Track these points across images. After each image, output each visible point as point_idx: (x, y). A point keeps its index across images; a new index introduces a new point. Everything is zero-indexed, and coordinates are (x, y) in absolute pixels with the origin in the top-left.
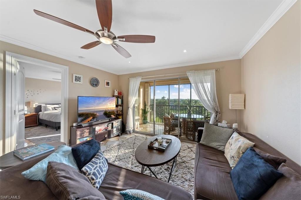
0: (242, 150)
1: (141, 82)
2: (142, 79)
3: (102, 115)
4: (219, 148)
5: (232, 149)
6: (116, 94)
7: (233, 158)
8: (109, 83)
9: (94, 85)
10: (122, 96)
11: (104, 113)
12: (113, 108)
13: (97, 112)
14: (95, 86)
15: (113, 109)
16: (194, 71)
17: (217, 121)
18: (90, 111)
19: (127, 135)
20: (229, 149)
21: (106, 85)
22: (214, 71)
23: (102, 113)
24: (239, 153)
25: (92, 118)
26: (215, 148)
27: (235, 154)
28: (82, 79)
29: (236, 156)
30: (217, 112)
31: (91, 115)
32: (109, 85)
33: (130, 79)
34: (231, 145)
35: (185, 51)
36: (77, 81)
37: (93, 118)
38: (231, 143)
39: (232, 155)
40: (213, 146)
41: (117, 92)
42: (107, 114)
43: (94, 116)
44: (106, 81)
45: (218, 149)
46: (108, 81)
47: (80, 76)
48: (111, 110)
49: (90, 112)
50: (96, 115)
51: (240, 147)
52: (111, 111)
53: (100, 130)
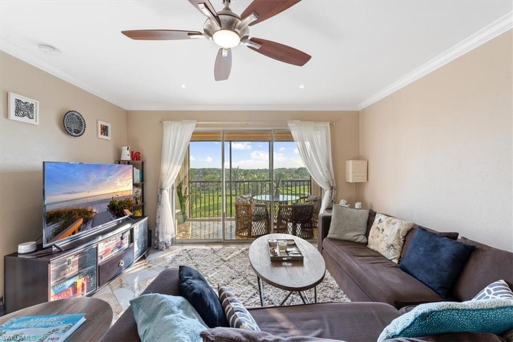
0: (402, 233)
1: (194, 133)
2: (197, 126)
3: (106, 210)
4: (357, 239)
5: (387, 236)
6: (126, 156)
7: (392, 247)
8: (107, 127)
9: (70, 130)
10: (143, 163)
11: (108, 206)
12: (127, 191)
13: (93, 204)
14: (74, 134)
15: (128, 194)
16: (299, 121)
17: (333, 201)
18: (78, 202)
19: (160, 252)
20: (380, 237)
21: (101, 134)
22: (328, 125)
23: (105, 207)
24: (399, 238)
25: (81, 221)
26: (352, 240)
27: (394, 240)
28: (37, 109)
29: (396, 243)
30: (332, 188)
31: (80, 215)
32: (107, 135)
33: (165, 123)
34: (383, 230)
35: (302, 87)
36: (23, 116)
37: (86, 222)
38: (381, 229)
39: (390, 242)
40: (348, 238)
41: (128, 152)
42: (116, 208)
43: (86, 216)
44: (100, 123)
45: (356, 241)
46: (106, 124)
47: (30, 101)
48: (124, 196)
49: (75, 208)
50: (91, 212)
51: (399, 231)
52: (123, 199)
53: (107, 251)
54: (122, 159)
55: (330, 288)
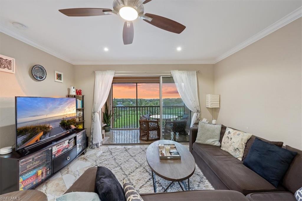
3: (59, 126)
4: (214, 143)
5: (234, 143)
6: (73, 92)
7: (237, 150)
8: (61, 75)
9: (37, 77)
10: (83, 96)
11: (60, 123)
12: (73, 114)
13: (50, 122)
14: (39, 79)
15: (73, 115)
16: (178, 70)
17: (198, 119)
18: (39, 122)
20: (229, 143)
21: (57, 79)
22: (195, 73)
23: (58, 124)
24: (242, 144)
25: (42, 133)
26: (211, 144)
27: (239, 146)
28: (14, 64)
29: (241, 147)
30: (198, 111)
31: (41, 129)
32: (61, 79)
33: (96, 72)
34: (231, 139)
36: (4, 68)
37: (45, 134)
38: (230, 138)
39: (236, 147)
40: (208, 143)
41: (74, 90)
42: (65, 124)
43: (45, 130)
44: (56, 72)
45: (213, 145)
46: (60, 73)
47: (9, 59)
48: (71, 117)
50: (49, 127)
51: (242, 139)
52: (70, 119)
54: (70, 94)
55: (198, 175)
